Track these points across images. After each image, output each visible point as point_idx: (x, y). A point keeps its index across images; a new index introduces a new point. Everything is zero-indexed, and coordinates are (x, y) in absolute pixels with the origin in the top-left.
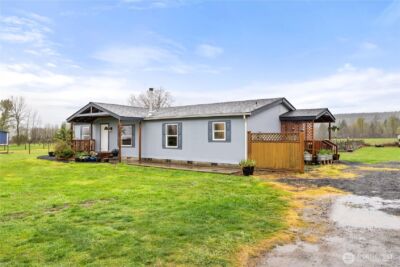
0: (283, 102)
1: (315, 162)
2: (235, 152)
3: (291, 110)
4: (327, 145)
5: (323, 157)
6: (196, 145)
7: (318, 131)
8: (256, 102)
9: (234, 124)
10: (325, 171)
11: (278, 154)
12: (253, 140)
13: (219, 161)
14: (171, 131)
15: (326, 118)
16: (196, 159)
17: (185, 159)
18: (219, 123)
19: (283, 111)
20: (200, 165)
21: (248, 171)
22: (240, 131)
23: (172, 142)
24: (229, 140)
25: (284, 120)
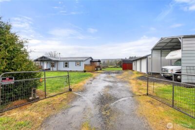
0: (91, 58)
1: (97, 70)
2: (82, 68)
3: (92, 59)
4: (99, 67)
5: (98, 69)
6: (72, 67)
7: (98, 64)
8: (85, 57)
9: (81, 62)
10: (99, 71)
11: (90, 68)
12: (86, 65)
13: (78, 70)
14: (66, 63)
15: (99, 61)
16: (72, 70)
17: (69, 70)
18: (78, 62)
19: (91, 59)
20: (74, 71)
21: (85, 71)
22: (83, 64)
23: (66, 66)
24: (80, 65)
25: (91, 61)
